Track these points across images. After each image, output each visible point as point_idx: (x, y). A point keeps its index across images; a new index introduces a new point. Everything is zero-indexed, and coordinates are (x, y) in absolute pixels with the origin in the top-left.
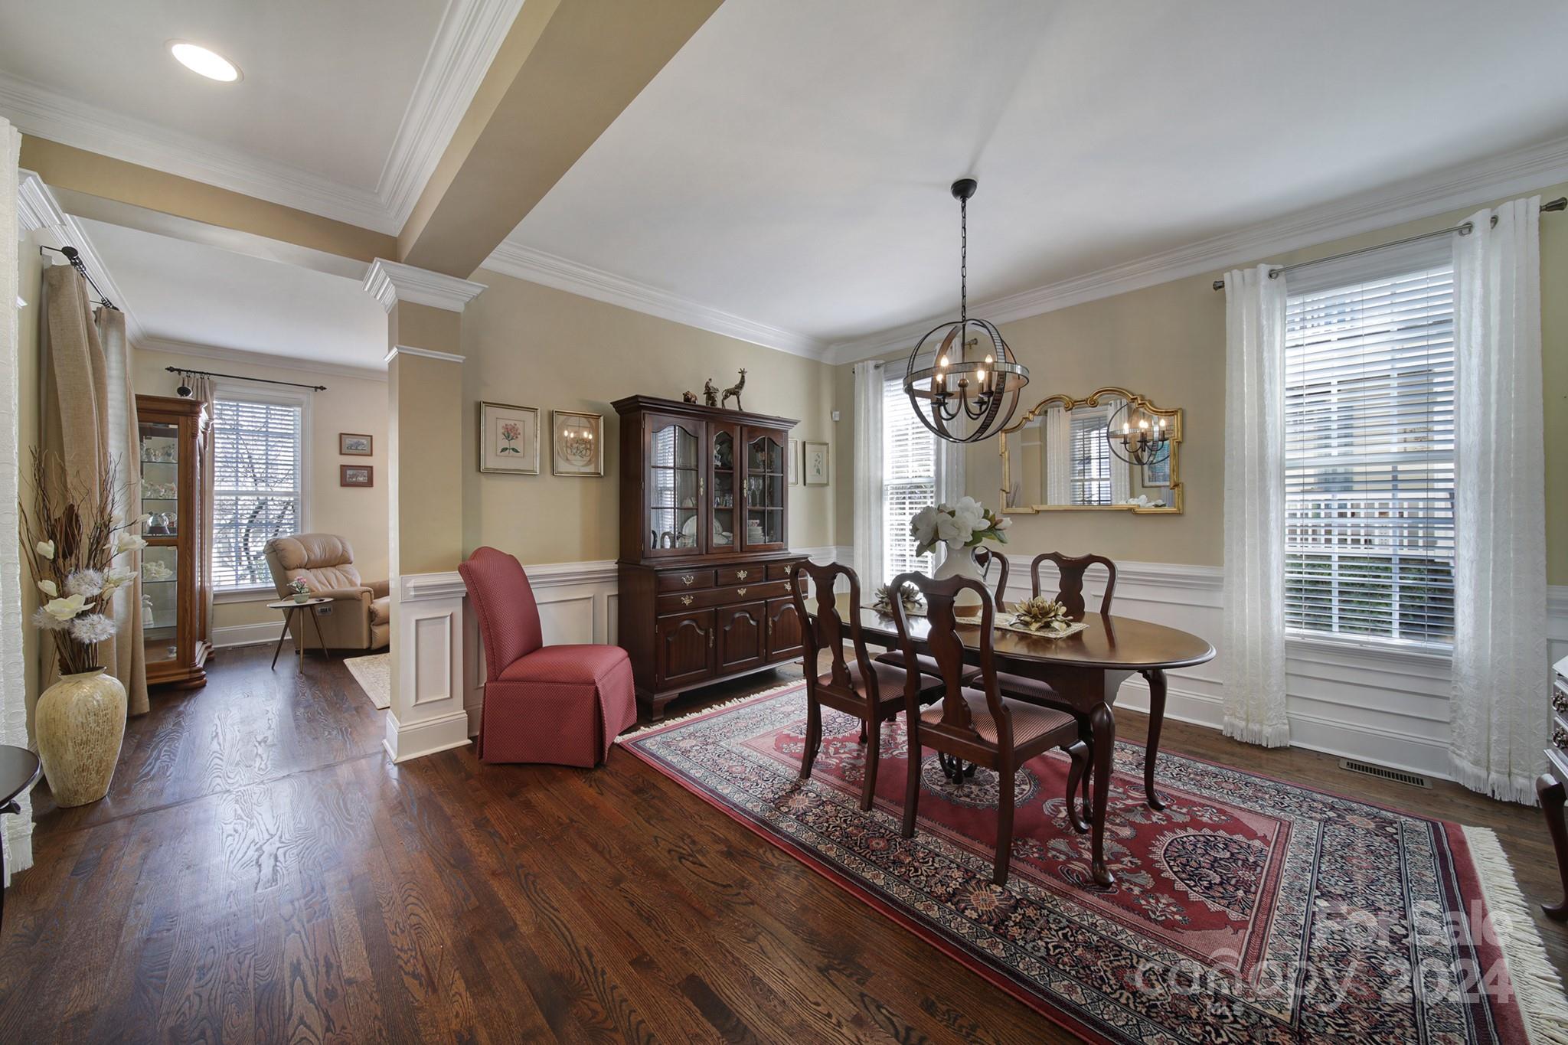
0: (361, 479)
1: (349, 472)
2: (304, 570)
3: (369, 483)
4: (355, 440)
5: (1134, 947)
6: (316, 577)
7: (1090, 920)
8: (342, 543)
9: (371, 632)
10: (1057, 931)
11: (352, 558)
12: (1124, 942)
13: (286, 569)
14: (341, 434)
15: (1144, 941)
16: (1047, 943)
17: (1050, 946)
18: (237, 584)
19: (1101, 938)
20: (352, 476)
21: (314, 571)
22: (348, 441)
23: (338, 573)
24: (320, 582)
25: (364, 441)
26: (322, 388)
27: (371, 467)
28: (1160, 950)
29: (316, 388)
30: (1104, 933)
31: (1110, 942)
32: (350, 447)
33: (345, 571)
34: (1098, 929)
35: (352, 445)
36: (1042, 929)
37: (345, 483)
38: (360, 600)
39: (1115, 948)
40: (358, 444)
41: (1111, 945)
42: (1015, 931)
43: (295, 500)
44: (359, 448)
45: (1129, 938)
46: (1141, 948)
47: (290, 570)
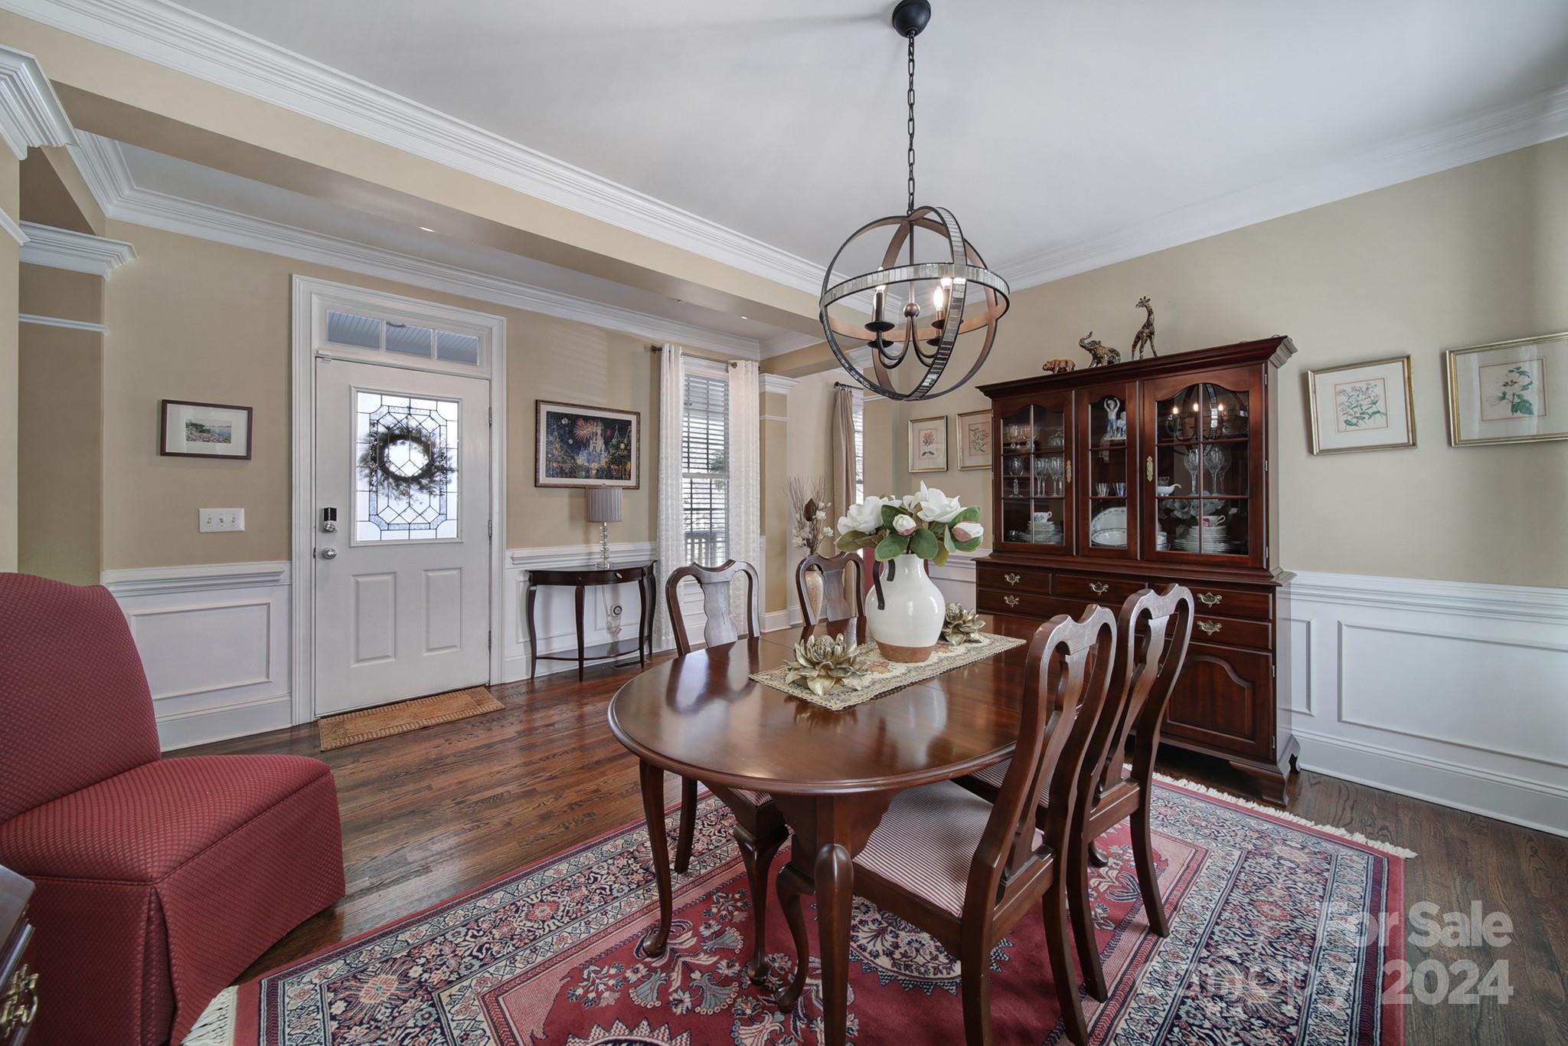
5: (569, 930)
7: (611, 914)
10: (611, 886)
12: (577, 925)
15: (570, 941)
16: (602, 875)
17: (599, 876)
19: (589, 911)
28: (555, 947)
30: (594, 916)
31: (582, 915)
34: (599, 915)
36: (616, 878)
39: (574, 916)
41: (579, 914)
42: (623, 862)
45: (578, 931)
46: (565, 934)
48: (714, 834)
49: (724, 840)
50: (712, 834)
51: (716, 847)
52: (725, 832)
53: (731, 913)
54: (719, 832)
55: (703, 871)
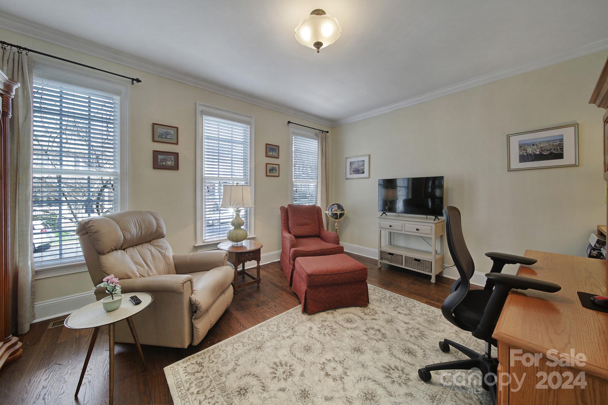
0: (169, 163)
1: (160, 157)
2: (120, 252)
3: (176, 167)
4: (165, 130)
6: (132, 258)
8: (156, 219)
9: (192, 327)
11: (165, 232)
13: (101, 253)
14: (154, 124)
18: (61, 258)
20: (163, 160)
21: (131, 250)
22: (159, 130)
23: (153, 249)
24: (136, 263)
25: (172, 131)
26: (138, 81)
27: (177, 154)
29: (133, 80)
32: (161, 136)
33: (160, 246)
35: (162, 134)
37: (157, 165)
38: (181, 293)
40: (167, 134)
43: (115, 179)
44: (168, 137)
47: (104, 254)
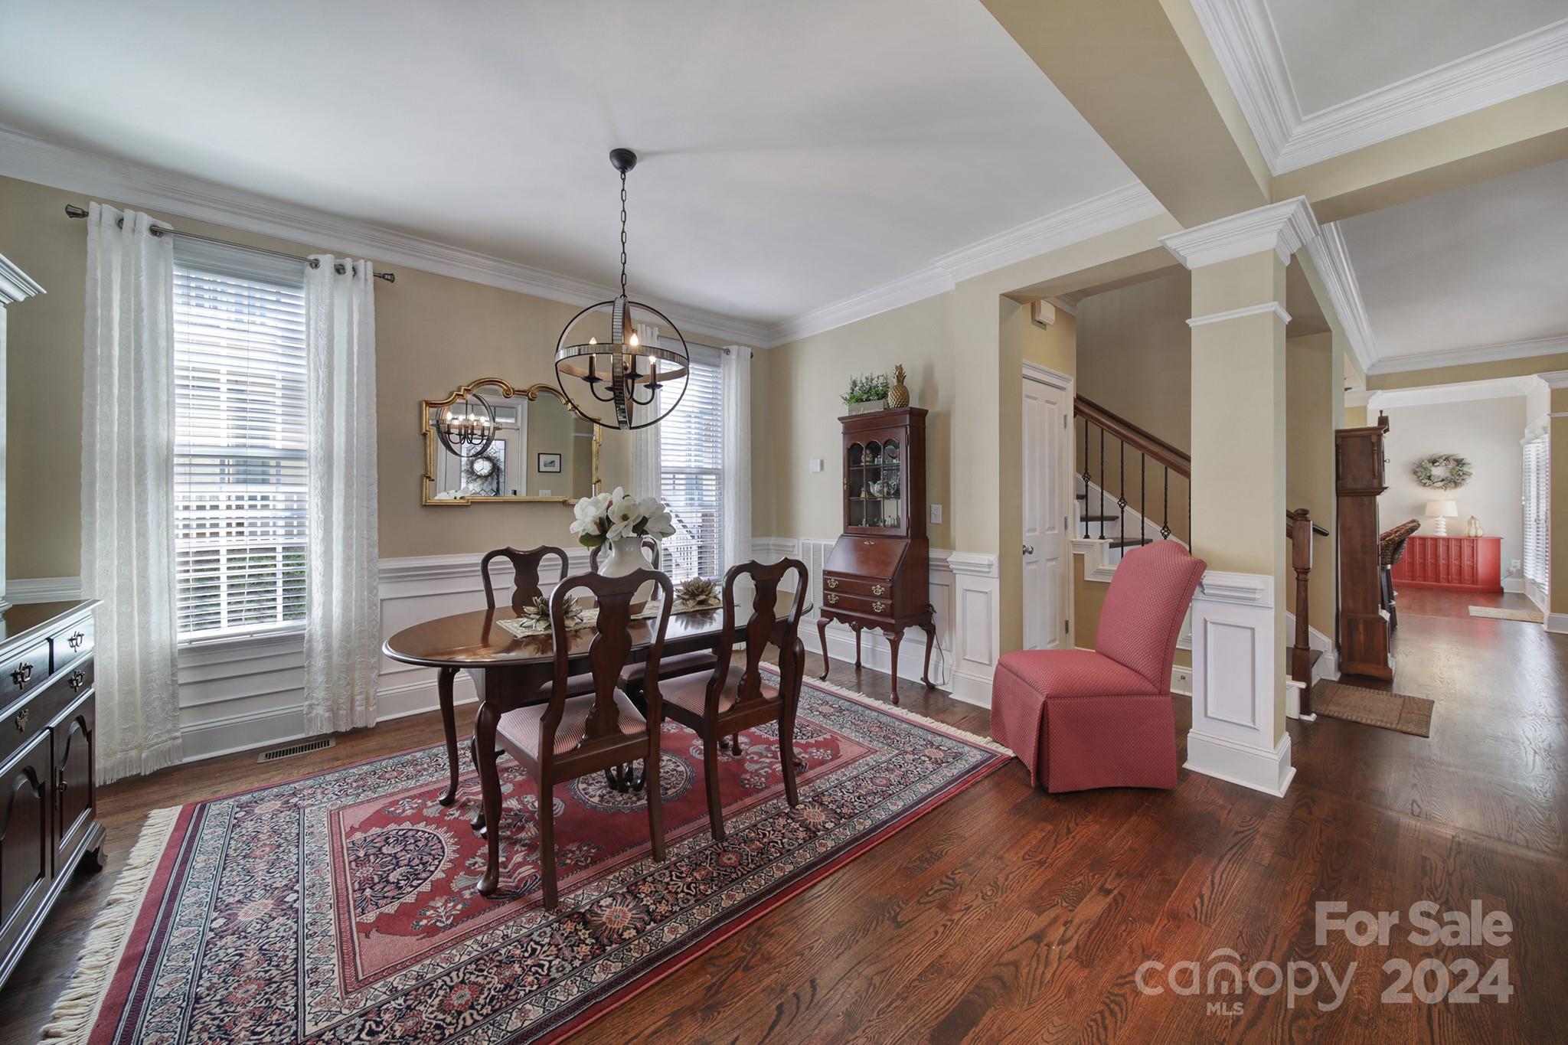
48: (769, 832)
49: (759, 826)
50: (772, 832)
51: (766, 820)
52: (758, 834)
53: (751, 777)
54: (764, 835)
55: (775, 801)
